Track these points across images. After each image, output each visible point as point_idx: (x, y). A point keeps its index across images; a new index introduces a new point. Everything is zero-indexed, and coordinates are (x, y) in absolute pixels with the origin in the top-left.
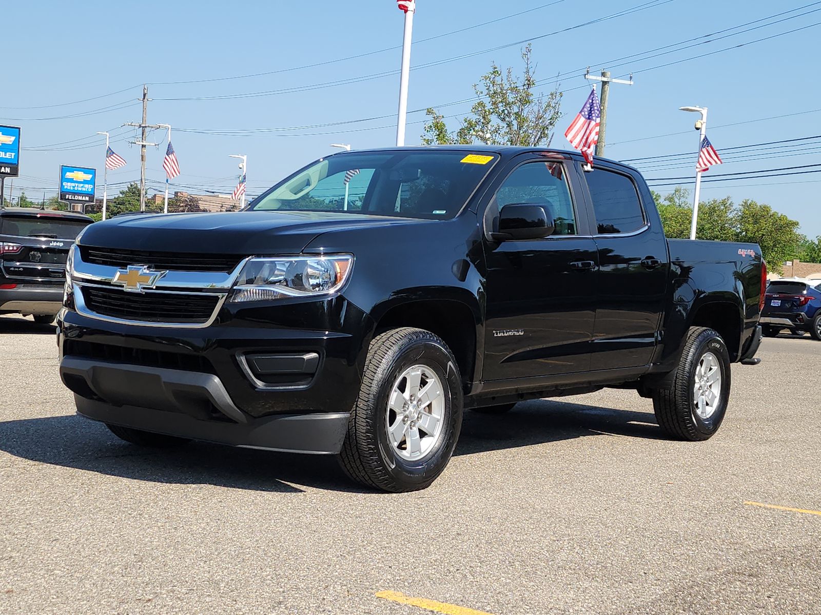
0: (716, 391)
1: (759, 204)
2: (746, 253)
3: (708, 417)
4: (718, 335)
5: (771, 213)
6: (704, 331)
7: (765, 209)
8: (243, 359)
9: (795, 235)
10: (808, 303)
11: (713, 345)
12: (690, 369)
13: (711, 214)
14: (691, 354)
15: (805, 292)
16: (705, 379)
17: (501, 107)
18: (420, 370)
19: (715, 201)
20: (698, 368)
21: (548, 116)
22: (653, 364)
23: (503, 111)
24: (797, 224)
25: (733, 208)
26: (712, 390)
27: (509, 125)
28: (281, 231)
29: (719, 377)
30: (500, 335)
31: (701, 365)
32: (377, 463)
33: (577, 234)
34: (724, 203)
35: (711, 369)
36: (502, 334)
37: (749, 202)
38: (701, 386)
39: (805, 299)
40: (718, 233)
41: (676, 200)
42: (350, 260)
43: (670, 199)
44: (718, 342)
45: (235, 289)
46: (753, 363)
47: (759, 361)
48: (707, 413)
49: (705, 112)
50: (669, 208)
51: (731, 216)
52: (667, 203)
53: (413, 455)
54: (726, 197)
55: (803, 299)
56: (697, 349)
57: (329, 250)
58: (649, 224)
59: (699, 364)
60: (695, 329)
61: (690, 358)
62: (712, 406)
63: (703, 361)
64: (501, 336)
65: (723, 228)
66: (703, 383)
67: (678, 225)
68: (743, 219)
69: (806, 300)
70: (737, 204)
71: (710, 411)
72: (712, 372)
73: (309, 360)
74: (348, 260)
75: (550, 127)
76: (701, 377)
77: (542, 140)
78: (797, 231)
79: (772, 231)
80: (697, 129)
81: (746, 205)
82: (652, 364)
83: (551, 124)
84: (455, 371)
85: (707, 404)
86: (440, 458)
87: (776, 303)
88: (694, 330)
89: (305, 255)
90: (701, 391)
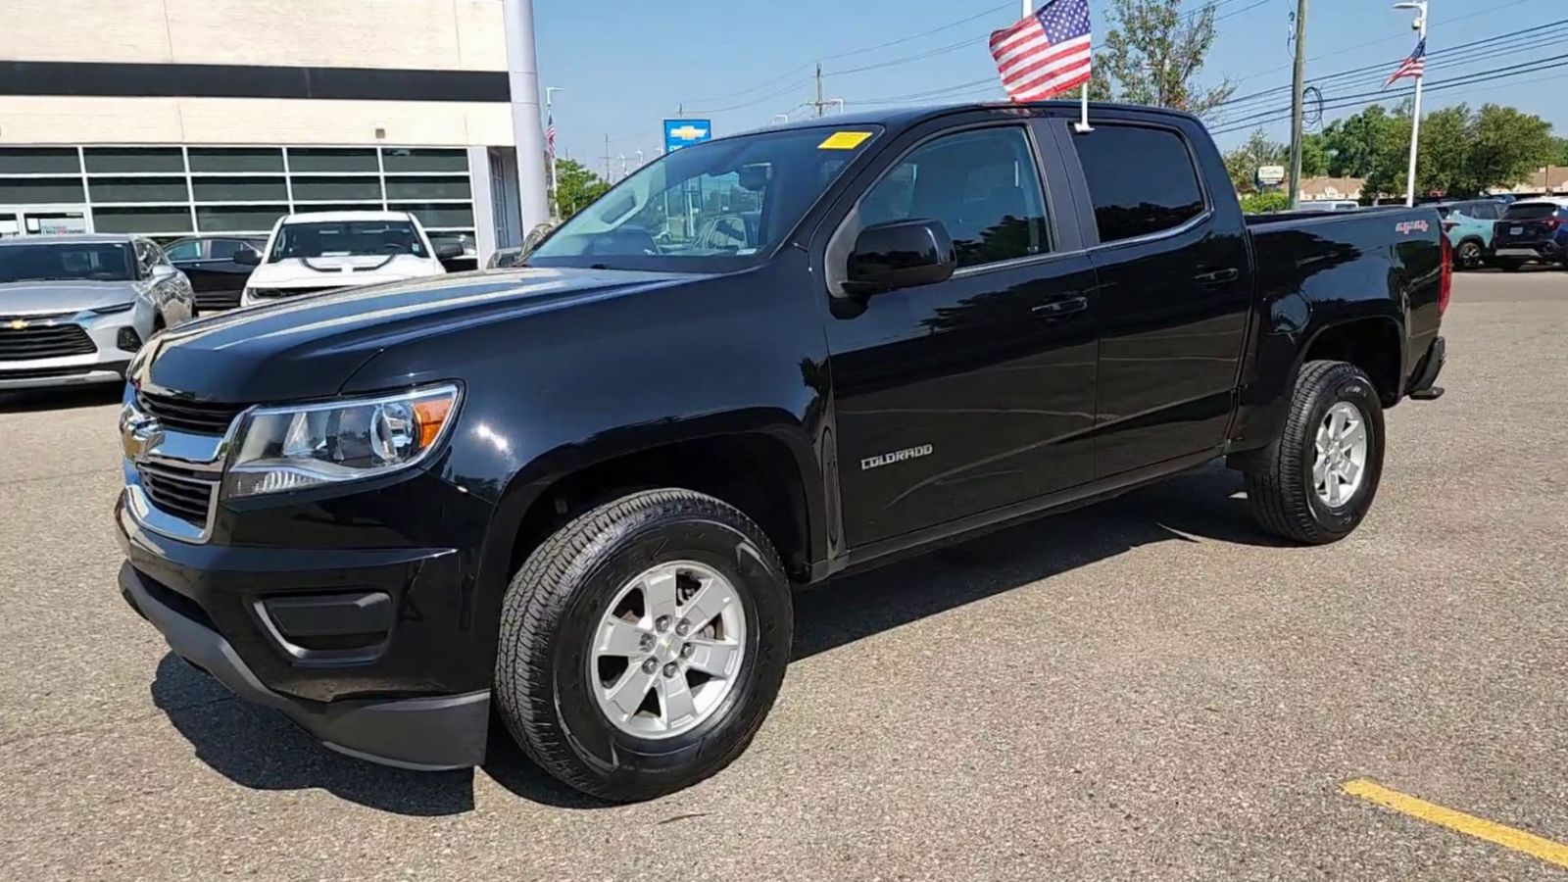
0: (1359, 459)
1: (1501, 108)
2: (1410, 228)
3: (1343, 502)
4: (1357, 371)
5: (1517, 115)
6: (1334, 366)
7: (1510, 111)
8: (260, 608)
9: (1547, 138)
10: (1559, 227)
11: (1347, 390)
12: (1304, 439)
13: (1443, 125)
14: (1305, 412)
15: (1555, 214)
16: (1337, 444)
17: (1140, 35)
18: (671, 572)
19: (1448, 110)
20: (1321, 430)
21: (1199, 37)
22: (1233, 440)
23: (1143, 39)
24: (1548, 126)
25: (1469, 115)
26: (1352, 459)
27: (1151, 55)
28: (313, 351)
29: (1363, 435)
30: (877, 464)
31: (1328, 426)
32: (571, 768)
33: (1054, 250)
34: (1458, 111)
35: (1347, 425)
36: (880, 462)
37: (1489, 107)
38: (1328, 458)
39: (1555, 222)
40: (1452, 146)
41: (1406, 111)
42: (454, 396)
43: (1399, 111)
44: (1360, 384)
45: (233, 473)
46: (1431, 397)
47: (1441, 391)
48: (1342, 496)
49: (1424, 7)
50: (1396, 123)
51: (1468, 124)
52: (1394, 116)
53: (674, 725)
54: (1461, 104)
55: (1551, 223)
56: (1316, 402)
57: (425, 376)
58: (1213, 209)
59: (1323, 424)
60: (1316, 366)
61: (1303, 420)
62: (1351, 483)
63: (1330, 417)
64: (879, 467)
65: (1458, 139)
66: (1332, 452)
67: (1403, 141)
68: (1483, 126)
69: (1557, 224)
70: (1475, 109)
71: (1347, 492)
72: (1350, 430)
73: (368, 606)
74: (449, 394)
75: (1202, 51)
76: (1328, 443)
77: (1195, 68)
78: (1552, 134)
79: (1518, 138)
80: (1415, 28)
81: (1486, 110)
82: (1229, 441)
83: (1203, 47)
84: (757, 557)
85: (1342, 481)
86: (739, 718)
87: (1516, 231)
88: (1313, 370)
89: (346, 397)
90: (1329, 465)
